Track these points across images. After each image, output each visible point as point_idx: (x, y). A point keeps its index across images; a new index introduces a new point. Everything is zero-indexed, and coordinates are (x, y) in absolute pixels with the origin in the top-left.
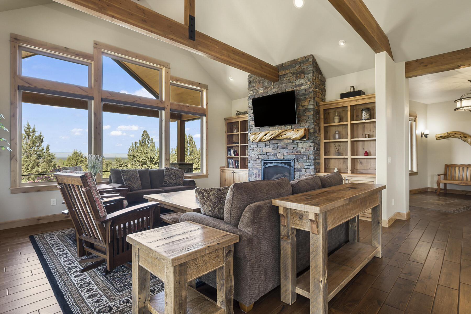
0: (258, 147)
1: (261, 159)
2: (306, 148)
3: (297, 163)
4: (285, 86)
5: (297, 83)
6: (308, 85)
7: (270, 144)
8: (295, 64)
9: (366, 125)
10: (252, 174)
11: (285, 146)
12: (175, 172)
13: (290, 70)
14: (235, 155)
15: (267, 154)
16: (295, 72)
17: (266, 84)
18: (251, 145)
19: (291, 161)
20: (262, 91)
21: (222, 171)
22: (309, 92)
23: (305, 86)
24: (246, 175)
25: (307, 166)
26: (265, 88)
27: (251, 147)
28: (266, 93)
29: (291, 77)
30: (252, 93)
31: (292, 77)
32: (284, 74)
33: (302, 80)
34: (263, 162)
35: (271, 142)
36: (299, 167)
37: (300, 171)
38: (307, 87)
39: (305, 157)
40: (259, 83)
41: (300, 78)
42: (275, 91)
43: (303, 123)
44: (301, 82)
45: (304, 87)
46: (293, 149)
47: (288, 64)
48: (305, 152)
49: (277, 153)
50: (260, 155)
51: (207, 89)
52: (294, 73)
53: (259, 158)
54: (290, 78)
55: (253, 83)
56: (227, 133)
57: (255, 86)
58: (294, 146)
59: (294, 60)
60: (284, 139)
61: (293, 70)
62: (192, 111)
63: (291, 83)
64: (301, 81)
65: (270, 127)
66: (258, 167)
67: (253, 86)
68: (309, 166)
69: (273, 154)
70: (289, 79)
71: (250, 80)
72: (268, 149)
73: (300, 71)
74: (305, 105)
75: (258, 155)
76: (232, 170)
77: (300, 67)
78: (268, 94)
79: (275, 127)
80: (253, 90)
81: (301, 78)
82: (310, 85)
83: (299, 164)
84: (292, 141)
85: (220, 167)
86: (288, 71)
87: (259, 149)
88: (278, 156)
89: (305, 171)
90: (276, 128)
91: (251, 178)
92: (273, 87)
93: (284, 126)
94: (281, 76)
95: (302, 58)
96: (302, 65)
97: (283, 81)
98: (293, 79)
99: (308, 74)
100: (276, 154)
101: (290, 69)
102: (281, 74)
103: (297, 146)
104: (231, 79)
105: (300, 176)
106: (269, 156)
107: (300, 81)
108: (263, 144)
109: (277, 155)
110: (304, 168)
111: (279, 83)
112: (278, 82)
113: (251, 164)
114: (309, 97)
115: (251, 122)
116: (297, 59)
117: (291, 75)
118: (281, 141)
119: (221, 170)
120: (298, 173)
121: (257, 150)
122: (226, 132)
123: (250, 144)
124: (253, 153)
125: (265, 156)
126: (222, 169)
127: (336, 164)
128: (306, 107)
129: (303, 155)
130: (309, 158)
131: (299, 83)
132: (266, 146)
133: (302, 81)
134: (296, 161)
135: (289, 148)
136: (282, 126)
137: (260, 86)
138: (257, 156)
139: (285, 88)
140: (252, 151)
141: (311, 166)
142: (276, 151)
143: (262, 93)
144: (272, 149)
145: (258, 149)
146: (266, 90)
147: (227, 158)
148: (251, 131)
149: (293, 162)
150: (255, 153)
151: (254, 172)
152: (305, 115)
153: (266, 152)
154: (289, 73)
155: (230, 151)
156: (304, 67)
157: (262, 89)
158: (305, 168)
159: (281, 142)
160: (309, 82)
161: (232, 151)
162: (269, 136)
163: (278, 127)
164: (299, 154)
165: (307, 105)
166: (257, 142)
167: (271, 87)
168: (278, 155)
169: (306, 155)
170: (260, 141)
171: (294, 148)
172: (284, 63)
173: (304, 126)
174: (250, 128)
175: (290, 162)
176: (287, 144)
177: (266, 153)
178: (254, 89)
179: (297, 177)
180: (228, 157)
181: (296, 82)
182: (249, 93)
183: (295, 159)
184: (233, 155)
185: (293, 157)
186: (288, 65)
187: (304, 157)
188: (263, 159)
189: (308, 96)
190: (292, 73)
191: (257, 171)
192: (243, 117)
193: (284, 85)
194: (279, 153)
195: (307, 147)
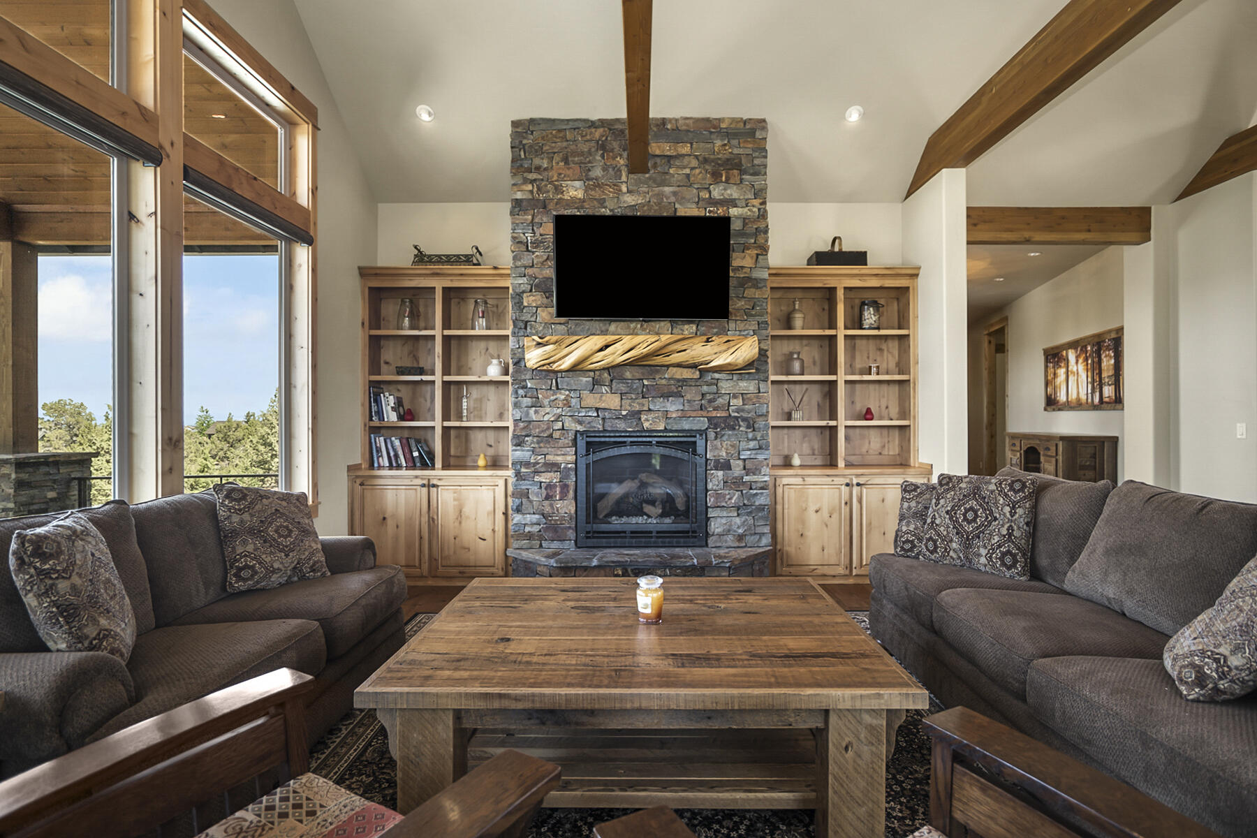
0: (558, 388)
1: (571, 435)
2: (744, 396)
3: (715, 442)
4: (675, 193)
5: (717, 192)
6: (753, 206)
7: (611, 381)
8: (711, 133)
9: (858, 342)
10: (535, 489)
11: (674, 389)
12: (276, 510)
13: (691, 147)
14: (401, 418)
15: (598, 416)
16: (712, 157)
17: (597, 172)
18: (525, 380)
19: (695, 436)
20: (580, 194)
21: (362, 484)
22: (756, 229)
23: (746, 210)
24: (494, 489)
25: (749, 452)
26: (593, 185)
27: (525, 387)
28: (595, 202)
29: (697, 171)
30: (531, 192)
31: (701, 172)
32: (668, 153)
33: (735, 187)
34: (581, 443)
35: (615, 373)
36: (724, 454)
37: (726, 466)
38: (749, 213)
39: (741, 423)
40: (566, 160)
41: (727, 181)
42: (633, 203)
43: (736, 320)
44: (731, 195)
45: (740, 209)
46: (701, 400)
47: (687, 125)
48: (743, 410)
49: (640, 412)
50: (570, 419)
51: (315, 127)
52: (706, 161)
53: (563, 429)
54: (694, 172)
55: (537, 156)
56: (370, 328)
57: (546, 169)
58: (705, 388)
59: (707, 120)
60: (668, 366)
61: (701, 149)
62: (266, 204)
63: (695, 191)
64: (729, 192)
65: (612, 321)
66: (559, 459)
67: (538, 169)
68: (754, 452)
69: (624, 413)
70: (688, 176)
71: (521, 142)
72: (604, 398)
73: (728, 160)
74: (742, 267)
75: (559, 418)
76: (417, 477)
77: (725, 145)
78: (605, 207)
79: (632, 325)
80: (535, 180)
81: (731, 181)
82: (759, 209)
83: (725, 446)
84: (698, 373)
85: (350, 468)
86: (686, 149)
87: (563, 397)
88: (647, 420)
89: (742, 467)
90: (639, 326)
91: (524, 500)
92: (624, 189)
93: (669, 324)
94: (658, 160)
95: (733, 120)
96: (735, 142)
97: (667, 177)
98: (704, 179)
99: (751, 175)
100: (636, 415)
101: (692, 144)
102: (658, 152)
103: (715, 391)
104: (425, 117)
105: (726, 482)
106: (607, 421)
107: (725, 189)
108: (585, 380)
109: (640, 419)
110: (739, 459)
111: (650, 178)
112: (647, 175)
113: (528, 451)
114: (755, 243)
115: (525, 295)
116: (719, 120)
117: (694, 163)
118: (657, 372)
119: (359, 481)
120: (720, 473)
121: (552, 398)
122: (363, 324)
123: (523, 377)
124: (536, 412)
125: (589, 423)
126: (357, 477)
127: (783, 443)
128: (746, 273)
129: (736, 418)
130: (756, 426)
131: (723, 195)
132: (594, 385)
133: (733, 192)
134: (711, 435)
135: (688, 397)
136: (662, 324)
137: (569, 172)
138: (556, 420)
139: (673, 199)
140: (530, 404)
141: (759, 451)
142: (639, 404)
143: (580, 199)
144: (622, 399)
145: (558, 396)
146: (596, 194)
147: (370, 427)
148: (526, 328)
149: (704, 441)
150: (548, 410)
151: (544, 478)
152: (743, 297)
153: (598, 405)
154: (687, 155)
155: (378, 402)
156: (741, 151)
157: (577, 184)
158: (742, 457)
159: (657, 377)
160: (755, 198)
161: (388, 401)
162: (620, 352)
163: (645, 325)
164: (724, 414)
165: (751, 268)
166: (561, 371)
167: (620, 187)
168: (643, 417)
169: (744, 419)
170: (574, 369)
171: (703, 395)
172: (670, 120)
173: (740, 331)
174: (523, 318)
175: (693, 439)
176: (680, 384)
177: (597, 410)
178: (542, 180)
179: (714, 488)
180: (372, 424)
181: (715, 189)
182: (515, 188)
183: (707, 429)
184: (391, 417)
185: (702, 424)
186: (684, 128)
187: (740, 426)
188: (582, 433)
189: (753, 241)
190: (700, 158)
191: (554, 477)
192: (462, 275)
193: (671, 189)
194: (650, 410)
195: (748, 396)
